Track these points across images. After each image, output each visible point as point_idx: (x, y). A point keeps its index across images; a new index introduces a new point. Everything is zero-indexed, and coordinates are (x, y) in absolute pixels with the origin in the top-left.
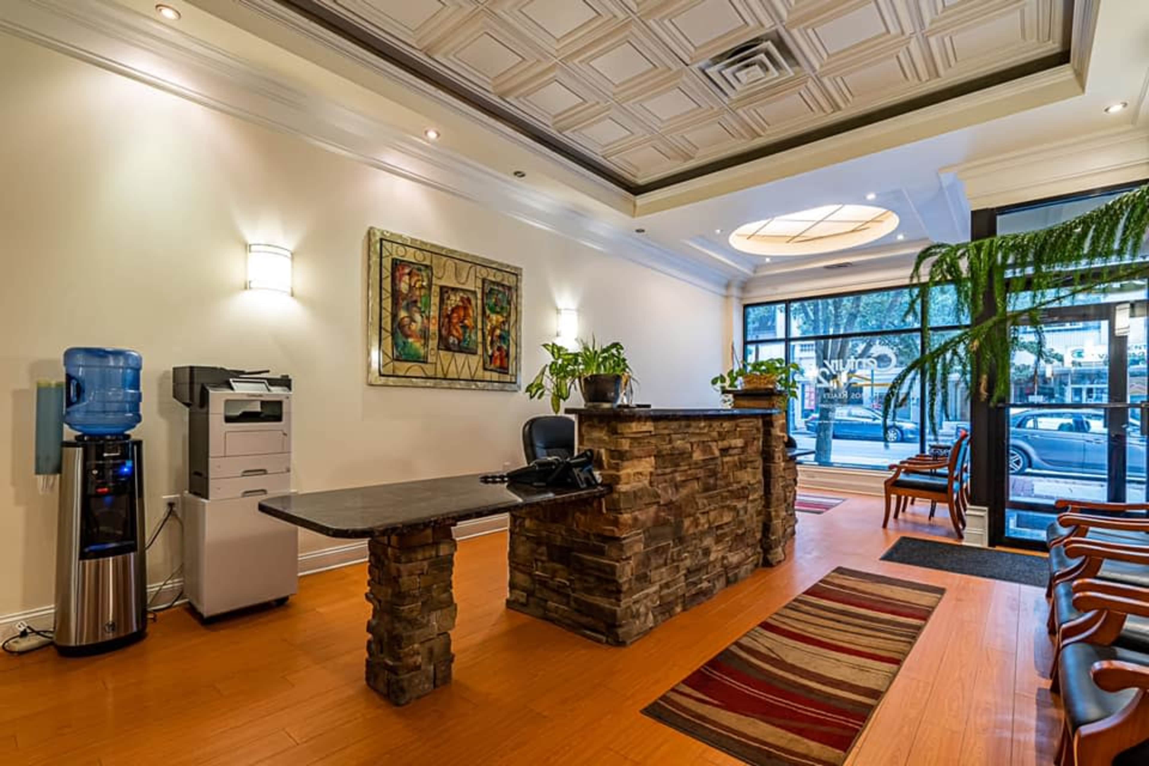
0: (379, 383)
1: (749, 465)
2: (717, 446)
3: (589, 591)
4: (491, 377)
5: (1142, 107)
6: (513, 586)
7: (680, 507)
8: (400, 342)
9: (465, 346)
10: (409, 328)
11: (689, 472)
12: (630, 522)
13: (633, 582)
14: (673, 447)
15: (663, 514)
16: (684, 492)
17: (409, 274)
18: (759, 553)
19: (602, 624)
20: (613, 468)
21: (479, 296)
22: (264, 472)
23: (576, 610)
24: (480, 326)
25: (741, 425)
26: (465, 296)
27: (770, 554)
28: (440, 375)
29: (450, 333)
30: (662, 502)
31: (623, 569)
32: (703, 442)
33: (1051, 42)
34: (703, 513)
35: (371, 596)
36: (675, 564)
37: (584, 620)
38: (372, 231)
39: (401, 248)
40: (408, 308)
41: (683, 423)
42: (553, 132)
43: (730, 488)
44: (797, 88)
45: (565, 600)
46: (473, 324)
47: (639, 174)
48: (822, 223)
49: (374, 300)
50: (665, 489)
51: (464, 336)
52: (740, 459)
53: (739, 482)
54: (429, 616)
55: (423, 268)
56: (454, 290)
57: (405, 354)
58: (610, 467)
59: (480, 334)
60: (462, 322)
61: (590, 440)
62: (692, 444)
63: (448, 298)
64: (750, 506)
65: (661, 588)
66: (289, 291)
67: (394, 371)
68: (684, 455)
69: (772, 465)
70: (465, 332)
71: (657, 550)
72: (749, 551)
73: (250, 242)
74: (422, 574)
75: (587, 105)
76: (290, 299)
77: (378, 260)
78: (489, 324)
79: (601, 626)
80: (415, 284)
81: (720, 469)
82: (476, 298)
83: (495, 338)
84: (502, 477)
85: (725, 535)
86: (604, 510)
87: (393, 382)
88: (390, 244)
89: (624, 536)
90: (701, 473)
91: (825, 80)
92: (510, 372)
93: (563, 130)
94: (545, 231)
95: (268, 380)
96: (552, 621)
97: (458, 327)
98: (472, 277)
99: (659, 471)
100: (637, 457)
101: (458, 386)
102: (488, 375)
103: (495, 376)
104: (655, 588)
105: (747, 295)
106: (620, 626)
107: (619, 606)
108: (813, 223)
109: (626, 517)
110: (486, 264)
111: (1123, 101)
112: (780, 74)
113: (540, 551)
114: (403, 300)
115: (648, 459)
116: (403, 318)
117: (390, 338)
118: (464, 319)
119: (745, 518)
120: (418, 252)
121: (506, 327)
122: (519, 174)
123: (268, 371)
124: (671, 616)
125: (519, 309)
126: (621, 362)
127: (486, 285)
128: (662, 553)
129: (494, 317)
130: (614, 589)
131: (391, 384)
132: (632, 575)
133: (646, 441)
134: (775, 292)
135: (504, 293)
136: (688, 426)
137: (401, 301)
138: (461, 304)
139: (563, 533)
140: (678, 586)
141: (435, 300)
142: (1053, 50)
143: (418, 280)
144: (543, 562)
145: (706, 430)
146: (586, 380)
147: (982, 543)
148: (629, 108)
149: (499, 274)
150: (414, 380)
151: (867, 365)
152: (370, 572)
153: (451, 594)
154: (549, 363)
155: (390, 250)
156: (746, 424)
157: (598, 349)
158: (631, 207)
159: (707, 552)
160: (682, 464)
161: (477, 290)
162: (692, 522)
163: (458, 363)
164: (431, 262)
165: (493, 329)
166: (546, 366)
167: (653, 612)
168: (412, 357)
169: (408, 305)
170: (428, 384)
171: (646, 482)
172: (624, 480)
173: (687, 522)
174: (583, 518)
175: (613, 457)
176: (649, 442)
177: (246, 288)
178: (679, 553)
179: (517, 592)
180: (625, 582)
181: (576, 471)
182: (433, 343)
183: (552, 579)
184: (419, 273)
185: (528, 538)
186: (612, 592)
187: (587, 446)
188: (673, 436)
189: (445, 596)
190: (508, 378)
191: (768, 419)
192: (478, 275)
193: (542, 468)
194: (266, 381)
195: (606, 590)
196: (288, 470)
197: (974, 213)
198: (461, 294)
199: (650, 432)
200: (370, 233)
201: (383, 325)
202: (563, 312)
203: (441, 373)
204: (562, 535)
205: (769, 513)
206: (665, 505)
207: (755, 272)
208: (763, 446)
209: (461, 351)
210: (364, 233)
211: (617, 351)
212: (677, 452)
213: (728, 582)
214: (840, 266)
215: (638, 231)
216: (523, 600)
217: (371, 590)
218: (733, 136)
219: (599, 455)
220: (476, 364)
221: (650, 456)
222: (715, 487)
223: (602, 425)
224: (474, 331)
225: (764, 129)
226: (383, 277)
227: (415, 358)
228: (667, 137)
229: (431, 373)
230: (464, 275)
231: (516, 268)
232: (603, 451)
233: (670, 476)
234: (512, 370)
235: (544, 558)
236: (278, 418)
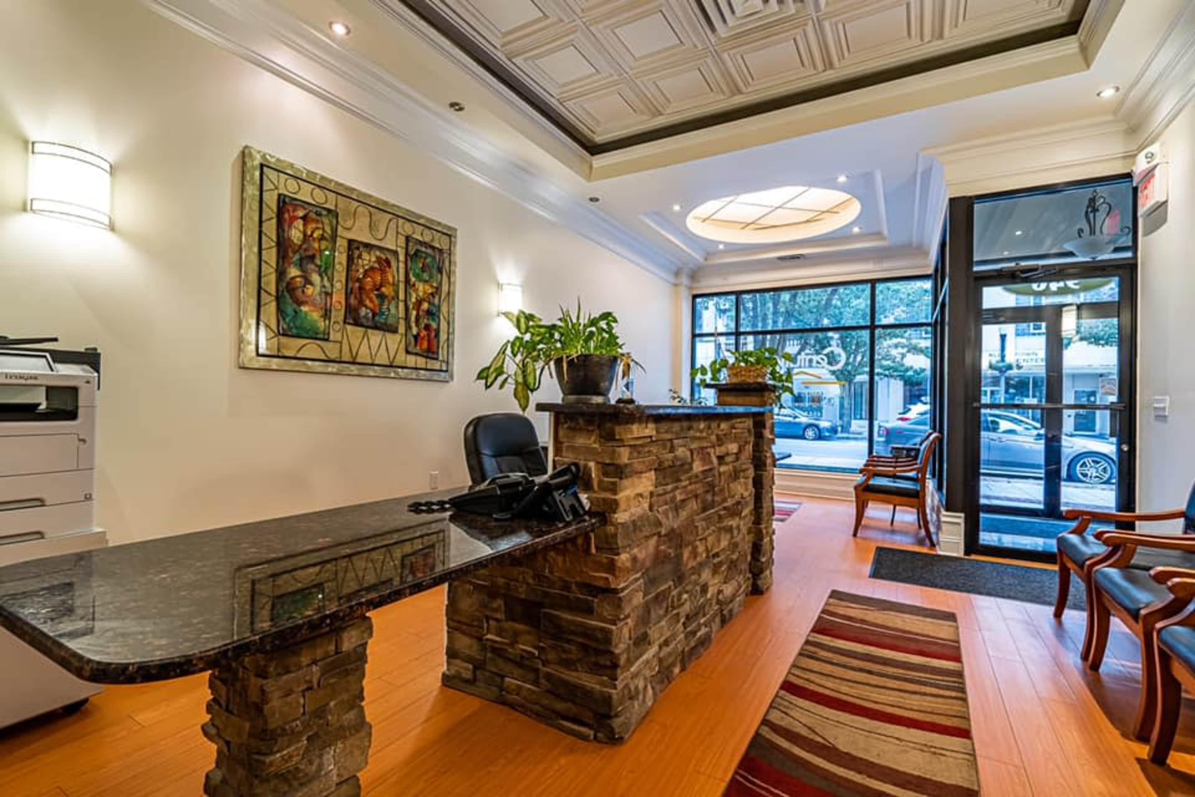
0: (257, 366)
1: (742, 474)
2: (715, 453)
3: (568, 664)
4: (416, 363)
5: (1132, 94)
6: (452, 654)
7: (681, 535)
8: (289, 310)
9: (383, 321)
10: (303, 292)
11: (689, 488)
12: (628, 564)
13: (632, 647)
14: (676, 456)
15: (662, 548)
16: (684, 514)
17: (304, 218)
18: (749, 579)
19: (590, 714)
20: (605, 490)
21: (402, 258)
22: (40, 502)
23: (548, 692)
24: (402, 296)
25: (736, 425)
26: (384, 257)
27: (760, 579)
28: (346, 357)
29: (361, 303)
30: (663, 532)
31: (621, 632)
32: (702, 448)
33: (1060, 9)
34: (701, 540)
35: (213, 731)
36: (675, 612)
37: (560, 706)
38: (247, 151)
39: (291, 182)
40: (301, 265)
41: (685, 424)
42: (500, 56)
43: (726, 505)
44: (792, 32)
45: (531, 676)
46: (393, 294)
47: (598, 130)
48: (780, 210)
49: (250, 248)
50: (665, 513)
51: (380, 309)
52: (734, 467)
53: (733, 497)
54: (321, 756)
55: (324, 213)
56: (368, 247)
57: (296, 328)
58: (603, 488)
59: (401, 305)
60: (377, 290)
61: (573, 448)
62: (691, 451)
63: (360, 257)
64: (742, 523)
65: (660, 647)
66: (107, 222)
67: (279, 350)
68: (684, 466)
69: (765, 473)
70: (381, 304)
71: (657, 597)
72: (741, 578)
73: (32, 139)
74: (310, 688)
75: (548, 22)
76: (109, 235)
77: (257, 193)
78: (414, 296)
79: (588, 716)
80: (312, 233)
81: (716, 482)
82: (398, 261)
83: (421, 313)
84: (441, 503)
85: (721, 563)
86: (593, 551)
87: (278, 365)
88: (276, 173)
89: (622, 585)
90: (699, 488)
91: (827, 24)
92: (441, 358)
93: (514, 57)
94: (484, 187)
95: (52, 352)
96: (512, 706)
97: (372, 295)
98: (392, 233)
99: (660, 490)
100: (637, 473)
101: (372, 374)
102: (411, 360)
103: (421, 362)
104: (654, 649)
105: (696, 285)
106: (617, 716)
107: (615, 687)
108: (770, 209)
109: (624, 558)
110: (411, 218)
111: (1117, 85)
112: (781, 9)
113: (495, 605)
114: (295, 253)
115: (647, 475)
116: (293, 278)
117: (274, 304)
118: (381, 286)
119: (738, 539)
120: (317, 191)
121: (436, 301)
122: (456, 106)
123: (55, 340)
124: (670, 682)
125: (452, 279)
126: (612, 341)
127: (411, 244)
128: (662, 601)
129: (420, 286)
130: (608, 663)
131: (275, 367)
132: (630, 638)
133: (646, 449)
134: (726, 282)
135: (434, 258)
136: (690, 428)
137: (291, 254)
138: (376, 265)
139: (531, 581)
140: (678, 639)
141: (341, 258)
142: (1060, 18)
143: (317, 228)
144: (497, 620)
145: (704, 434)
146: (571, 363)
147: (958, 552)
148: (599, 36)
149: (427, 231)
150: (309, 363)
151: (818, 362)
152: (211, 687)
153: (362, 709)
154: (512, 339)
155: (276, 182)
156: (741, 425)
157: (584, 321)
158: (586, 168)
159: (704, 589)
160: (683, 478)
161: (399, 249)
162: (691, 553)
163: (372, 342)
164: (336, 206)
165: (419, 302)
166: (508, 341)
167: (651, 683)
168: (307, 332)
169: (301, 259)
170: (330, 370)
171: (646, 506)
172: (623, 506)
173: (686, 554)
174: (560, 559)
175: (606, 474)
176: (649, 451)
177: (25, 210)
178: (680, 595)
179: (458, 662)
180: (622, 653)
181: (557, 495)
182: (339, 314)
183: (512, 644)
184: (318, 218)
185: (477, 587)
186: (605, 667)
187: (568, 458)
188: (675, 441)
189: (351, 716)
190: (437, 365)
191: (758, 418)
192: (400, 230)
193: (505, 491)
194: (47, 355)
195: (596, 664)
196: (88, 498)
197: (952, 201)
198: (378, 253)
199: (651, 437)
200: (245, 154)
201: (263, 285)
202: (504, 287)
203: (348, 354)
204: (528, 584)
205: (760, 531)
206: (665, 535)
207: (706, 259)
208: (754, 451)
209: (376, 327)
210: (236, 153)
211: (608, 324)
212: (678, 463)
213: (723, 622)
214: (793, 257)
215: (591, 200)
216: (467, 675)
217: (211, 720)
218: (712, 89)
219: (587, 471)
220: (396, 346)
221: (651, 470)
222: (712, 505)
223: (591, 428)
224: (393, 303)
225: (747, 84)
226: (264, 218)
227: (311, 334)
228: (638, 82)
229: (333, 356)
230: (383, 229)
231: (450, 228)
232: (592, 464)
233: (671, 495)
234: (442, 354)
235: (498, 616)
236: (72, 415)
